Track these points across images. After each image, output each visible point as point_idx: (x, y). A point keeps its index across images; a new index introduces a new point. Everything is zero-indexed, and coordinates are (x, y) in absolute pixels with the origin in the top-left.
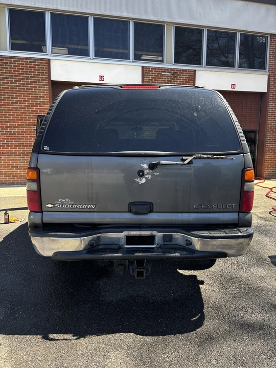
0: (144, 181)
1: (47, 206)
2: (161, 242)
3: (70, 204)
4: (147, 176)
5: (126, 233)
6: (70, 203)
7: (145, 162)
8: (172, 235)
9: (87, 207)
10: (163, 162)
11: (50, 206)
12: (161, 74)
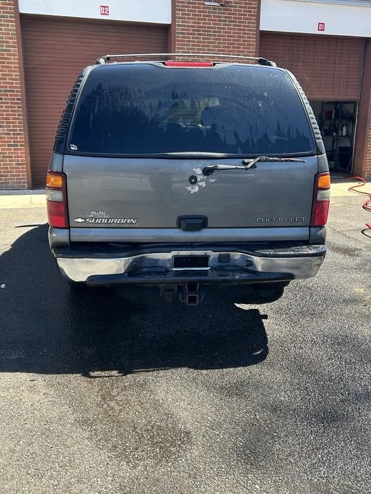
0: (197, 189)
1: (76, 220)
2: (216, 264)
3: (105, 219)
4: (200, 184)
5: (175, 253)
6: (105, 217)
7: (198, 165)
8: (229, 255)
9: (126, 222)
10: (220, 166)
11: (80, 220)
12: (204, 4)
